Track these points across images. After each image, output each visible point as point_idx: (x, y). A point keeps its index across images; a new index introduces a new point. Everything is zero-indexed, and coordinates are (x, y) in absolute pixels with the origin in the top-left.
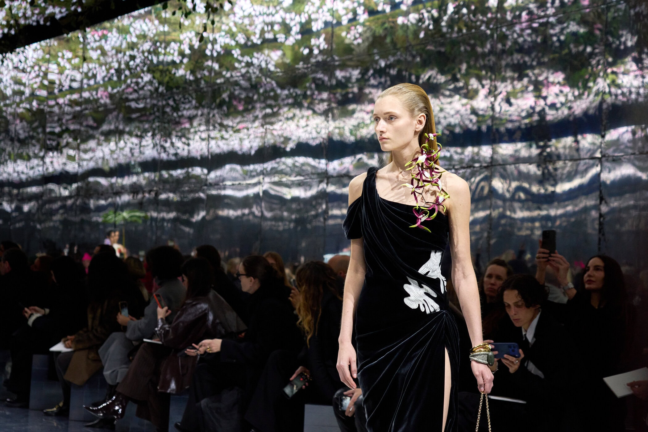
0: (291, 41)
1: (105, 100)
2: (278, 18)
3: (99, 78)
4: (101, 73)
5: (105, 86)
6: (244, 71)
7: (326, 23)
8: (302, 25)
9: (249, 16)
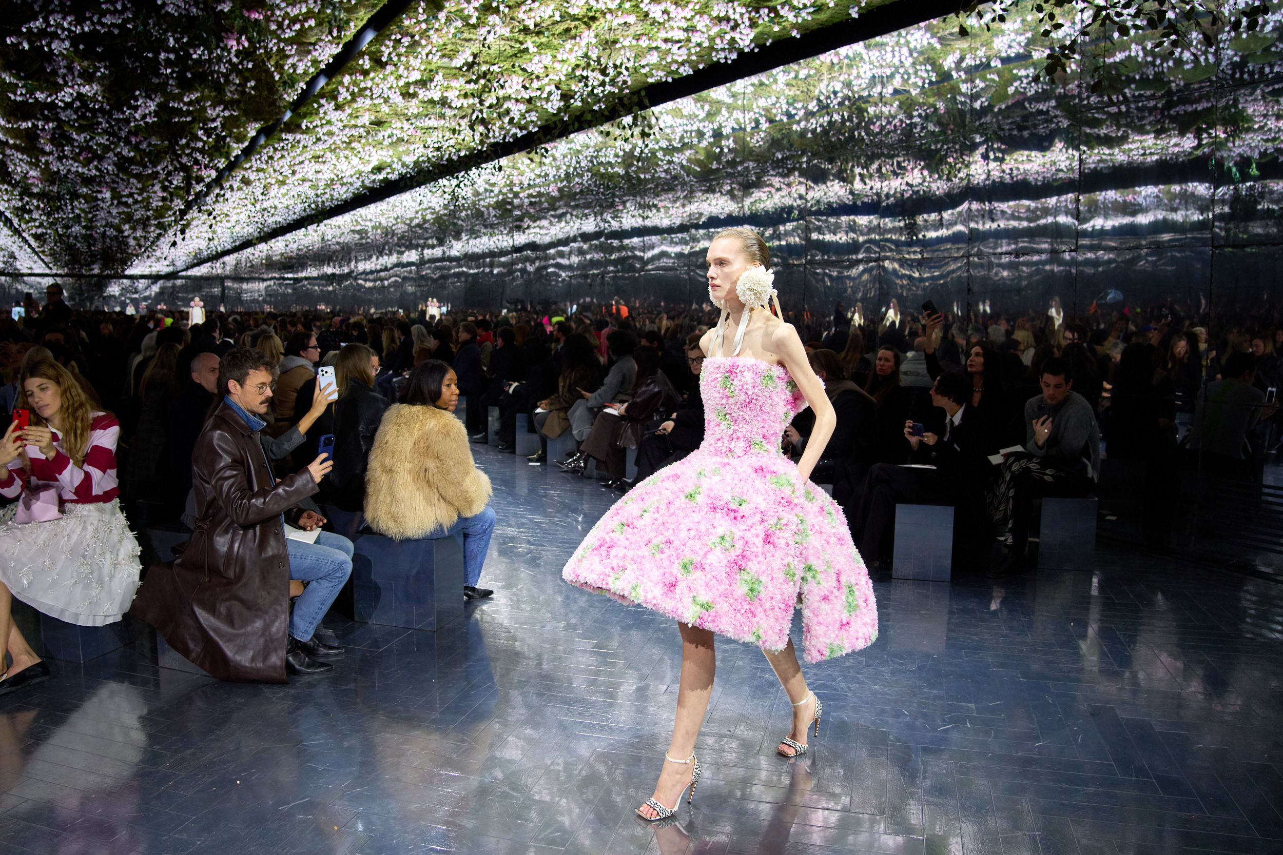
0: (704, 144)
1: (555, 194)
2: (695, 128)
3: (551, 178)
4: (552, 172)
5: (555, 182)
6: (666, 167)
7: (733, 129)
8: (714, 130)
9: (671, 126)
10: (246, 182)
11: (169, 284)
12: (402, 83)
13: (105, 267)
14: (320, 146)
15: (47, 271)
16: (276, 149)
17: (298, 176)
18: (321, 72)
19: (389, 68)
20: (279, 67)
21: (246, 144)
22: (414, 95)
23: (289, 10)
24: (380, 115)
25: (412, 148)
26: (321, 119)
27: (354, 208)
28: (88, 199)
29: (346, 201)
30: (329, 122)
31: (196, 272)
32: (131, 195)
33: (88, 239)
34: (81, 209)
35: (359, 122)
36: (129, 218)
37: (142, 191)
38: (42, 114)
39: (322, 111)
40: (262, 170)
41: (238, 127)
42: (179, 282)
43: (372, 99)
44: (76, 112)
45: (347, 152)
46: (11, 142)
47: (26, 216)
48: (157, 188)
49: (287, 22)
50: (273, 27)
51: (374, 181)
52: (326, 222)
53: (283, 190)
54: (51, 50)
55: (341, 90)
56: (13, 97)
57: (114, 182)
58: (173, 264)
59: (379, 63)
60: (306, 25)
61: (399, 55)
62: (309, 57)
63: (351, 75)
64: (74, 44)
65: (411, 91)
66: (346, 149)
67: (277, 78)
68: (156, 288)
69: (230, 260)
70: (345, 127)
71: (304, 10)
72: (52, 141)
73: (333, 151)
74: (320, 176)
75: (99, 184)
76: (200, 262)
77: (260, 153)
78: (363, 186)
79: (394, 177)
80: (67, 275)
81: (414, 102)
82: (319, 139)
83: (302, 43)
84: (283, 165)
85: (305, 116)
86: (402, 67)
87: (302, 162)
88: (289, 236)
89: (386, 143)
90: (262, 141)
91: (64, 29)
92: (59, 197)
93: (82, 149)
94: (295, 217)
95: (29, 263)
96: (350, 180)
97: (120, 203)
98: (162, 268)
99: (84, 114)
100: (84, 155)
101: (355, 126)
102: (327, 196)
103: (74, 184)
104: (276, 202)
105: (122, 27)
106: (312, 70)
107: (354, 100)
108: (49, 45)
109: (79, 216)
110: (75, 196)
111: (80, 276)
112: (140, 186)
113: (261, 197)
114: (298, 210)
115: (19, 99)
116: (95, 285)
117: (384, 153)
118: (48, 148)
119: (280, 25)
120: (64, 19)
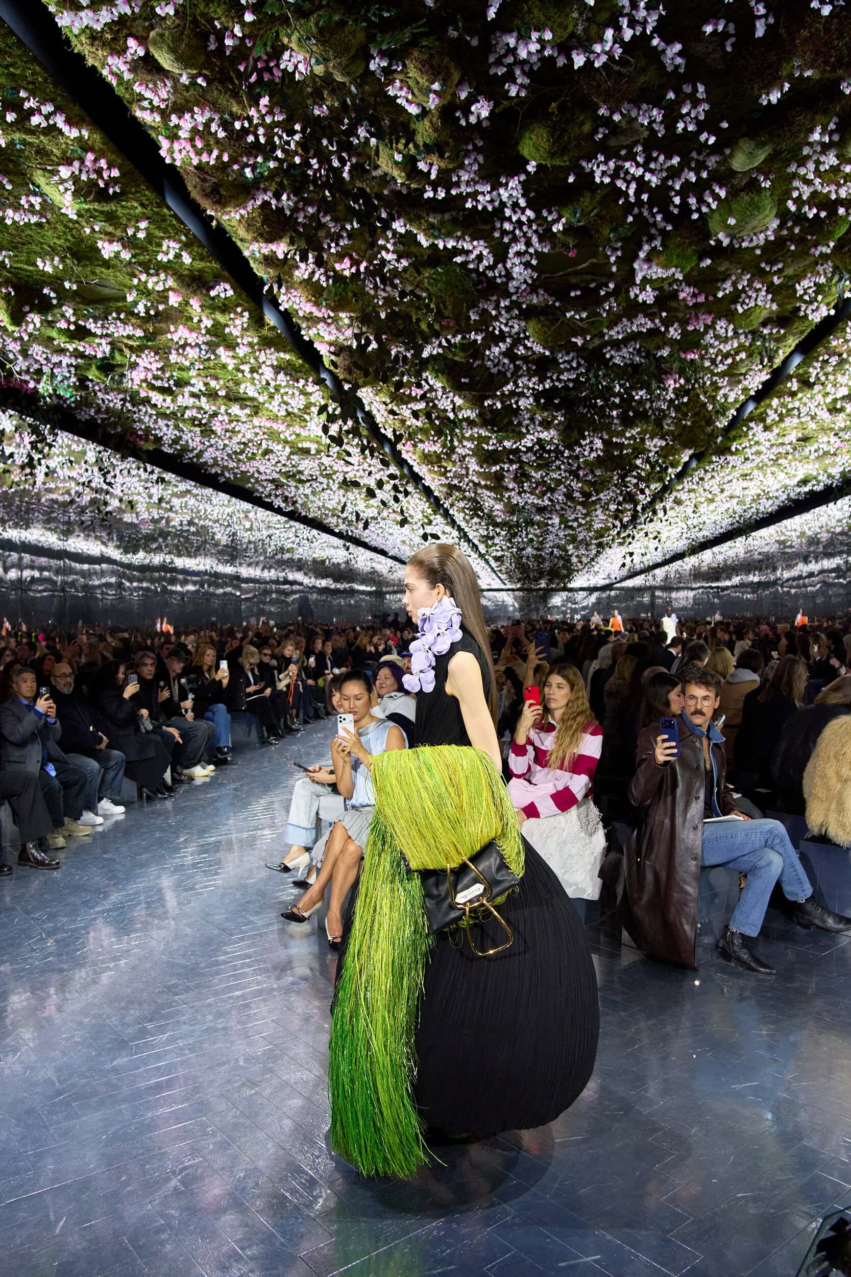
10: (678, 502)
11: (604, 595)
12: (829, 400)
13: (551, 581)
14: (749, 465)
15: (503, 587)
16: (706, 471)
17: (726, 494)
18: (751, 398)
19: (817, 388)
20: (713, 399)
21: (680, 468)
22: (842, 410)
23: (721, 347)
24: (806, 432)
25: (837, 460)
26: (749, 440)
27: (780, 521)
28: (540, 525)
29: (771, 514)
30: (757, 443)
31: (629, 583)
32: (576, 519)
33: (539, 559)
34: (536, 535)
35: (786, 440)
36: (573, 540)
37: (586, 515)
38: (508, 458)
39: (750, 433)
40: (693, 490)
41: (673, 455)
42: (613, 593)
43: (799, 417)
44: (535, 454)
45: (773, 469)
46: (483, 483)
47: (490, 542)
48: (599, 512)
49: (720, 358)
50: (707, 364)
51: (799, 494)
52: (753, 534)
53: (712, 507)
54: (518, 407)
55: (770, 412)
56: (486, 447)
57: (562, 509)
58: (609, 577)
59: (806, 384)
60: (738, 358)
61: (826, 374)
62: (740, 386)
63: (779, 397)
64: (537, 400)
65: (838, 406)
66: (773, 465)
67: (710, 407)
68: (593, 598)
69: (660, 573)
70: (772, 445)
71: (736, 345)
72: (515, 479)
73: (759, 468)
74: (746, 492)
75: (551, 512)
76: (633, 575)
77: (691, 476)
78: (789, 499)
79: (819, 488)
80: (518, 590)
81: (842, 416)
82: (747, 459)
83: (733, 375)
84: (712, 485)
85: (734, 440)
86: (830, 385)
87: (730, 481)
88: (716, 549)
89: (812, 457)
90: (694, 465)
91: (529, 388)
92: (518, 525)
93: (538, 484)
94: (722, 531)
95: (489, 581)
96: (776, 494)
97: (567, 527)
98: (599, 580)
99: (541, 455)
100: (539, 489)
101: (783, 444)
102: (754, 510)
103: (530, 512)
104: (704, 518)
105: (575, 381)
106: (742, 398)
107: (781, 420)
108: (517, 403)
109: (531, 540)
110: (530, 523)
111: (530, 590)
112: (584, 511)
113: (692, 515)
114: (725, 524)
115: (491, 448)
116: (541, 597)
117: (810, 466)
118: (511, 486)
119: (713, 361)
120: (529, 380)
